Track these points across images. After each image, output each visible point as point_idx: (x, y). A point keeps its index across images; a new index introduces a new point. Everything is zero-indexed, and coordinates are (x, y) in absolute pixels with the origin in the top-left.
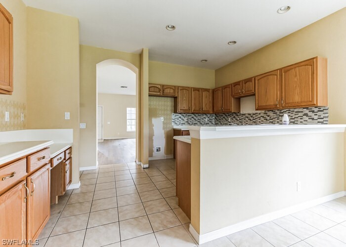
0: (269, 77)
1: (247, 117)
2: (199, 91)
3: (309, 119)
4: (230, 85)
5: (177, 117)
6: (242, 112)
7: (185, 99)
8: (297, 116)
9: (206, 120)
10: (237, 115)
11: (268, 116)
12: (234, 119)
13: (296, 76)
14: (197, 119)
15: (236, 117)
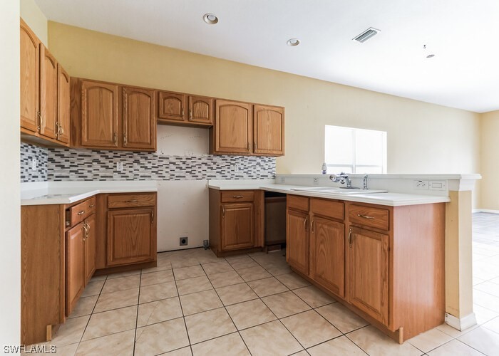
2: (53, 64)
3: (261, 168)
8: (250, 165)
9: (34, 164)
10: (146, 158)
15: (142, 161)
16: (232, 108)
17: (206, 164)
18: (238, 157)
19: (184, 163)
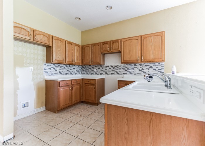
0: (132, 40)
1: (110, 68)
2: (72, 44)
3: (153, 70)
4: (99, 43)
5: (50, 67)
6: (105, 65)
7: (59, 49)
8: (146, 68)
9: (75, 70)
10: (102, 67)
11: (126, 68)
12: (99, 70)
13: (151, 42)
14: (68, 69)
15: (101, 68)
16: (130, 41)
17: (122, 68)
18: (138, 64)
19: (114, 68)
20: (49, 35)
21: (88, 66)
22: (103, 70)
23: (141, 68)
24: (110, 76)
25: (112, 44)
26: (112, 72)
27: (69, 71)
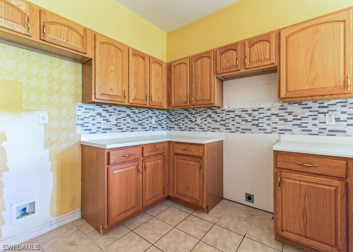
1: (240, 116)
2: (143, 58)
4: (210, 51)
5: (92, 113)
6: (226, 107)
7: (112, 68)
9: (153, 121)
10: (216, 113)
11: (290, 113)
12: (209, 120)
14: (137, 119)
15: (213, 115)
16: (311, 29)
17: (277, 115)
18: (333, 102)
19: (250, 115)
20: (85, 29)
21: (182, 112)
22: (218, 119)
23: (342, 113)
24: (238, 134)
25: (250, 47)
26: (244, 125)
27: (140, 122)
